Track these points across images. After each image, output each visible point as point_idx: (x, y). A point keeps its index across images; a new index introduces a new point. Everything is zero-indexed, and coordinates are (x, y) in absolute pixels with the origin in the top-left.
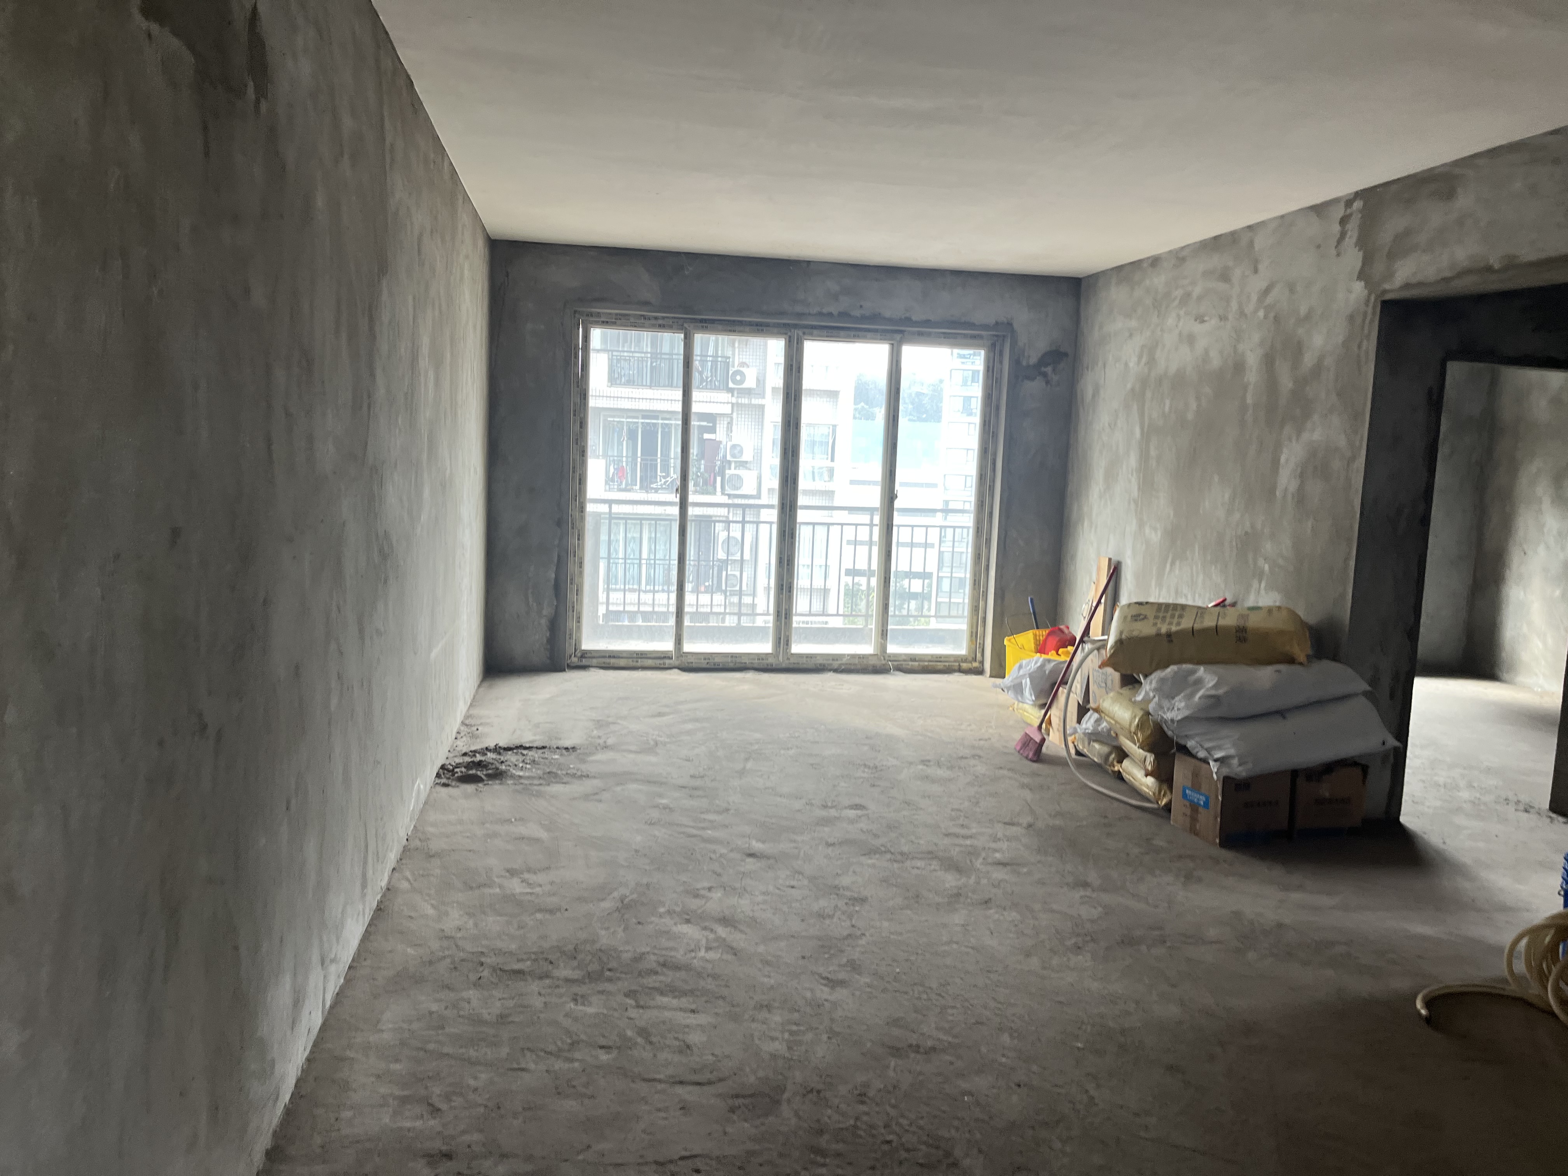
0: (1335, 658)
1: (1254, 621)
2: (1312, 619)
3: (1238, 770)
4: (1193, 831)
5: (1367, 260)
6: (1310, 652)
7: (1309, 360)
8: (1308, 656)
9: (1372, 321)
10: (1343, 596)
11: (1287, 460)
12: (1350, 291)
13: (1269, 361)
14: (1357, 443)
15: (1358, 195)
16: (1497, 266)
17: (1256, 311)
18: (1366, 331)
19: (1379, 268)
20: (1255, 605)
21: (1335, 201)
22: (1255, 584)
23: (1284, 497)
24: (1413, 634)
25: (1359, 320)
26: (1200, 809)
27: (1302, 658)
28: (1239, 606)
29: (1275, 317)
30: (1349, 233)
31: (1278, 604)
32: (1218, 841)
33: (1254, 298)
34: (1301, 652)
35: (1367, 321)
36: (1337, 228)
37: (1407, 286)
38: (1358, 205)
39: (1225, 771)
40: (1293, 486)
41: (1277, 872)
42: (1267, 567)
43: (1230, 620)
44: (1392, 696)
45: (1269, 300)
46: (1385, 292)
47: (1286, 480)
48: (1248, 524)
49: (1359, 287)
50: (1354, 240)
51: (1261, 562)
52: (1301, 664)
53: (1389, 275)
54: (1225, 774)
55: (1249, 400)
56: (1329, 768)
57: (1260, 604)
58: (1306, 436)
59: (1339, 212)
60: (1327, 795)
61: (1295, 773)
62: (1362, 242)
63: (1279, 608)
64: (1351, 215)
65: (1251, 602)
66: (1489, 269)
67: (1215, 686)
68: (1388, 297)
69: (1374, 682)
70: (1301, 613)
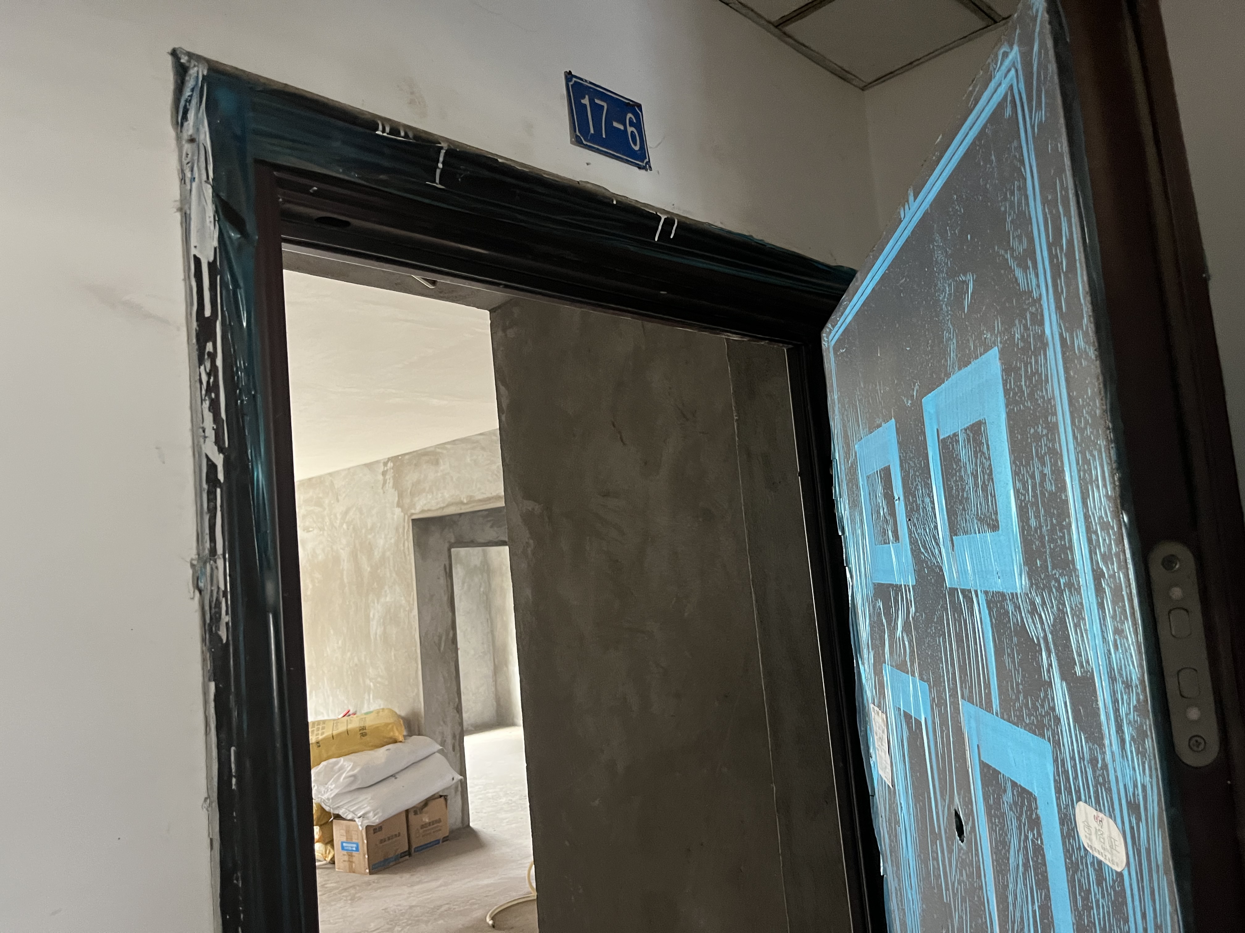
0: (420, 734)
1: (370, 722)
2: (403, 713)
3: (374, 819)
4: (352, 871)
5: (400, 496)
6: (405, 733)
7: (377, 555)
8: (404, 736)
9: (408, 530)
10: (418, 694)
11: (374, 616)
12: (393, 514)
13: (354, 555)
14: (412, 602)
15: (389, 459)
16: (465, 501)
17: (341, 525)
18: (406, 537)
19: (407, 501)
20: (368, 711)
21: (377, 462)
22: (366, 697)
23: (376, 639)
24: (459, 709)
25: (401, 530)
26: (354, 853)
27: (401, 738)
28: (358, 714)
29: (354, 528)
30: (388, 481)
31: (382, 707)
32: (368, 871)
33: (339, 516)
34: (399, 733)
35: (406, 530)
36: (381, 477)
37: (423, 511)
38: (390, 465)
39: (366, 823)
40: (380, 631)
41: (406, 877)
42: (371, 684)
43: (354, 724)
44: (454, 750)
45: (348, 518)
46: (412, 514)
47: (375, 628)
48: (356, 659)
49: (398, 511)
50: (391, 484)
51: (368, 681)
52: (401, 742)
53: (413, 505)
54: (367, 825)
55: (346, 580)
56: (426, 803)
57: (372, 709)
58: (382, 600)
59: (381, 468)
60: (427, 821)
61: (407, 811)
62: (396, 486)
63: (383, 709)
64: (387, 470)
65: (365, 709)
66: (462, 503)
67: (353, 769)
68: (414, 517)
69: (443, 743)
70: (397, 711)
